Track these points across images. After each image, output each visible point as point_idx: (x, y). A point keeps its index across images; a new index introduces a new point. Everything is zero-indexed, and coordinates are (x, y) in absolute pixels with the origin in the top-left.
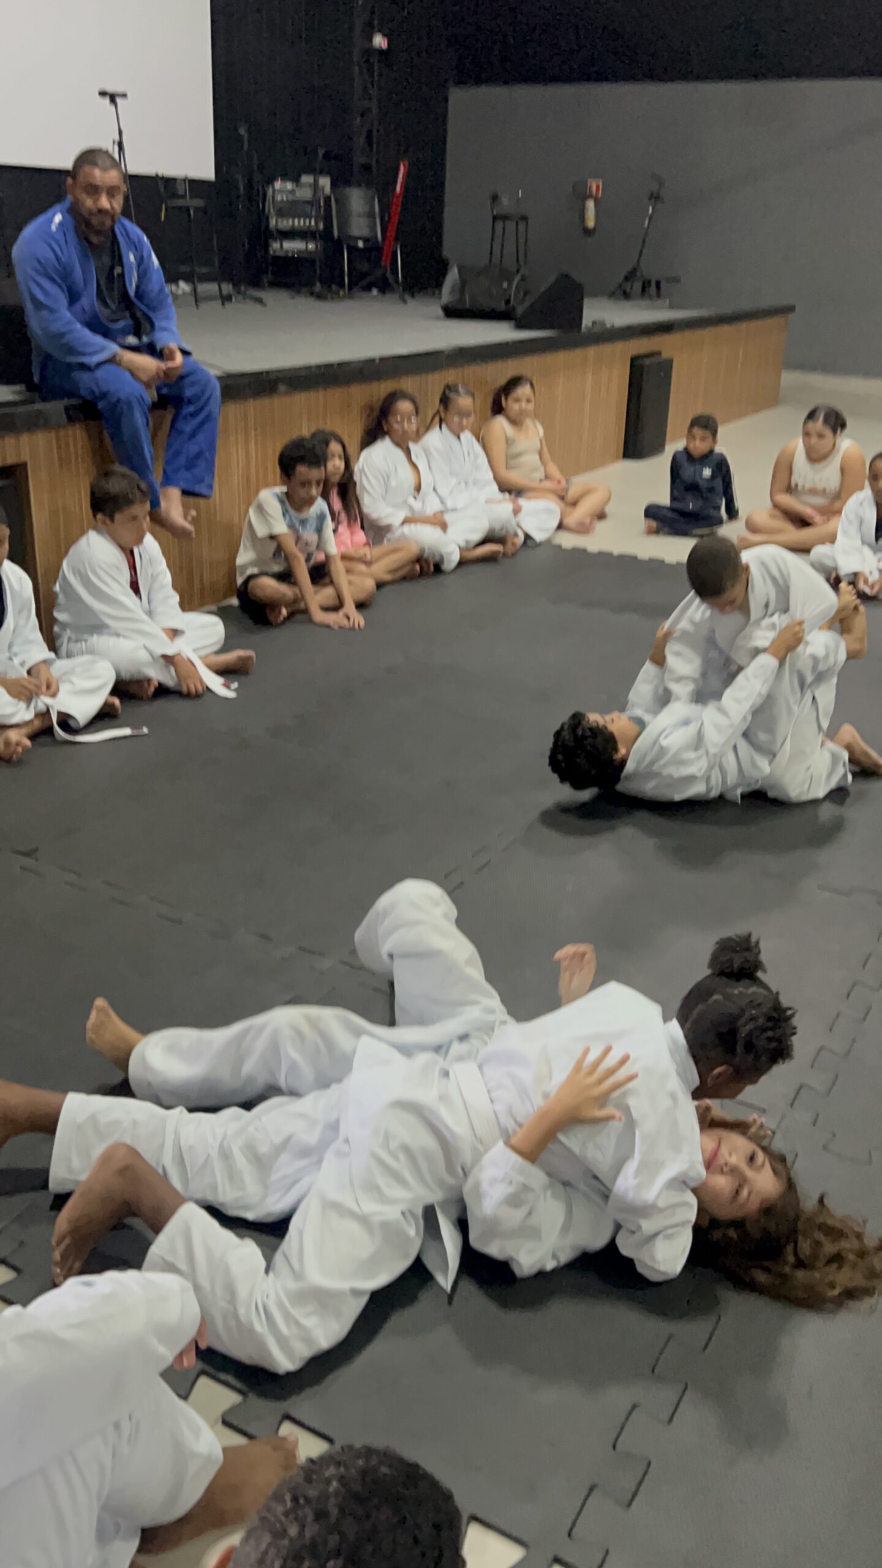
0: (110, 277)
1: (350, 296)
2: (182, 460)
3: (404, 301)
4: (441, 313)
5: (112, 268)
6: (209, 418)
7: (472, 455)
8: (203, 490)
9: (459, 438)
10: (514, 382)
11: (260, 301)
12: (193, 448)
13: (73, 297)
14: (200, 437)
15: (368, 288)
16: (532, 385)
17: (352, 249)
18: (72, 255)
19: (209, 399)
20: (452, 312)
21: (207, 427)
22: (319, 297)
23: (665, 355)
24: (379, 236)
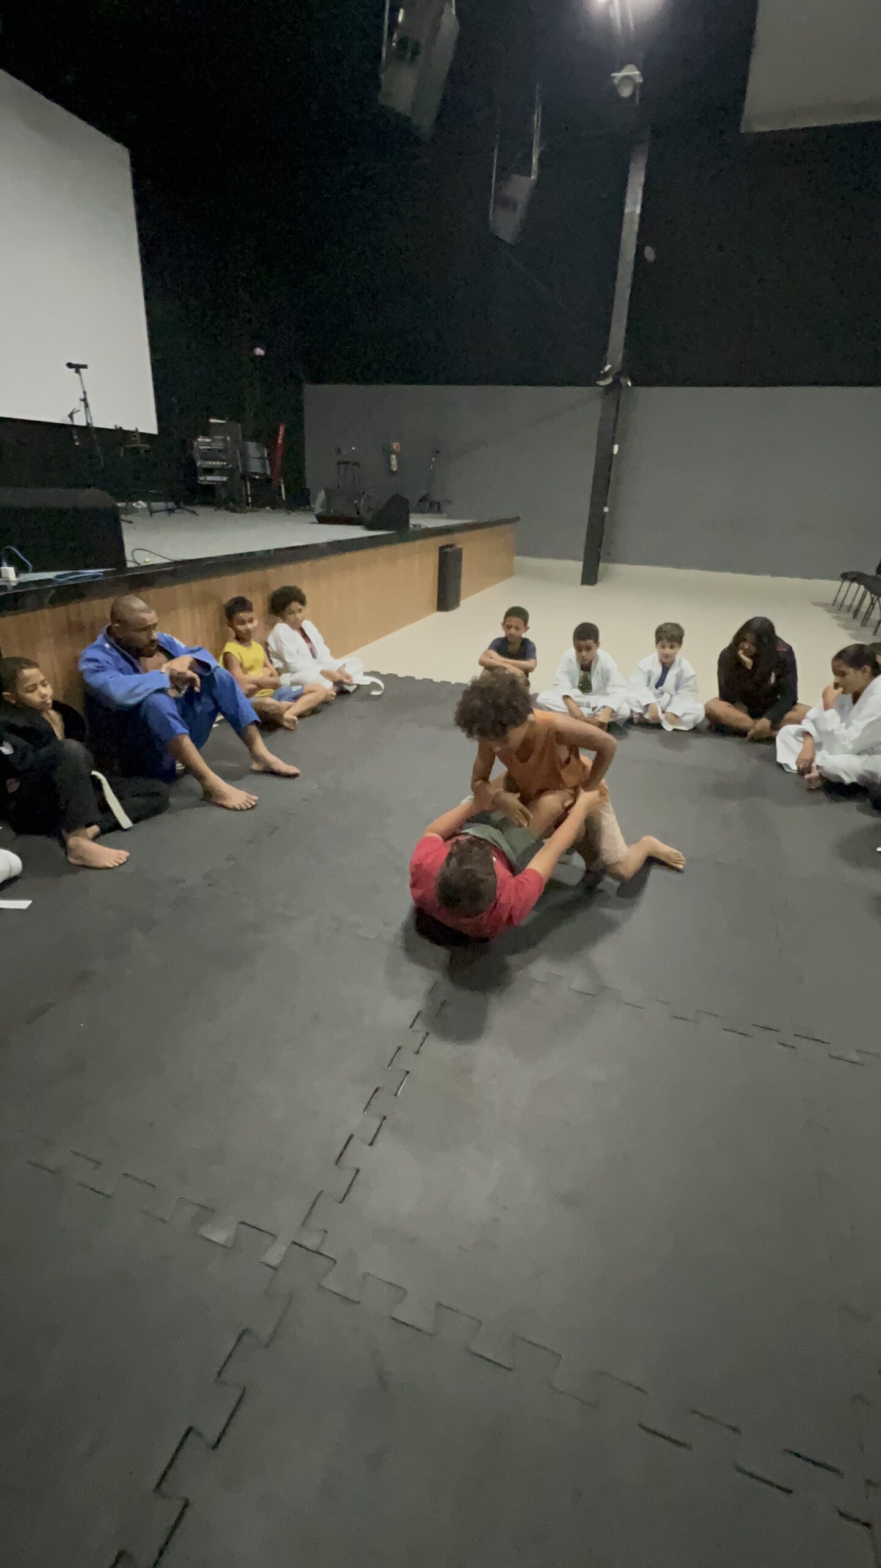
1: (251, 511)
3: (289, 513)
4: (315, 520)
11: (194, 512)
15: (264, 505)
17: (253, 480)
20: (322, 520)
22: (233, 510)
23: (459, 546)
24: (269, 472)
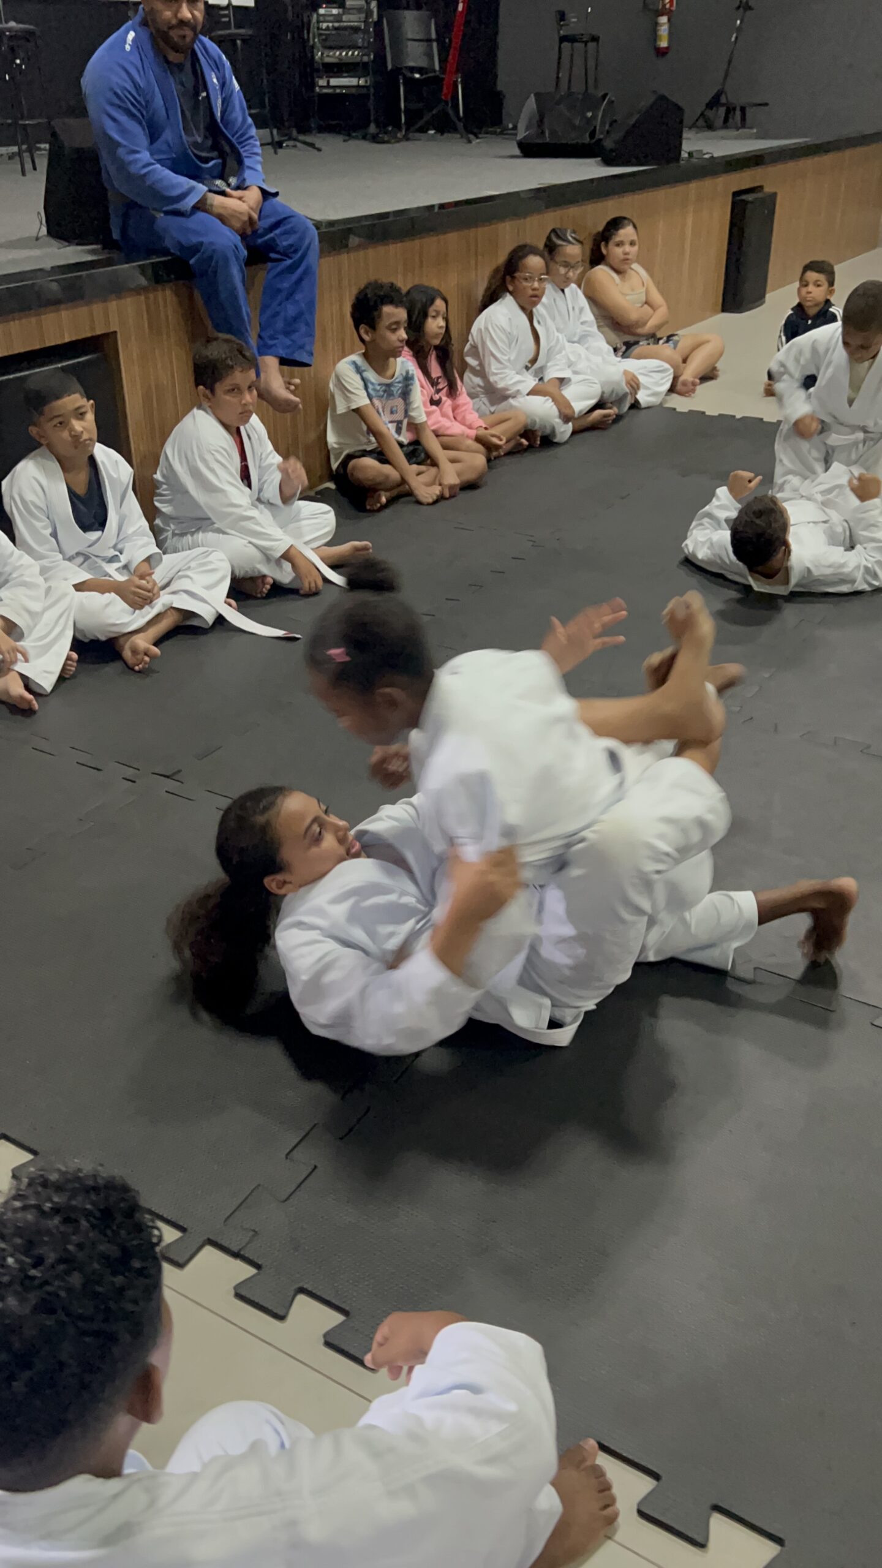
0: (196, 104)
1: (407, 137)
2: (280, 324)
3: (468, 141)
4: (517, 152)
5: (197, 94)
6: (307, 272)
7: (577, 310)
8: (305, 359)
9: (563, 291)
10: (615, 224)
11: (312, 145)
12: (291, 310)
13: (153, 133)
14: (298, 296)
15: (423, 130)
16: (635, 227)
17: (410, 83)
18: (149, 78)
19: (308, 248)
20: (530, 150)
21: (305, 284)
22: (375, 139)
23: (768, 189)
24: (437, 67)
